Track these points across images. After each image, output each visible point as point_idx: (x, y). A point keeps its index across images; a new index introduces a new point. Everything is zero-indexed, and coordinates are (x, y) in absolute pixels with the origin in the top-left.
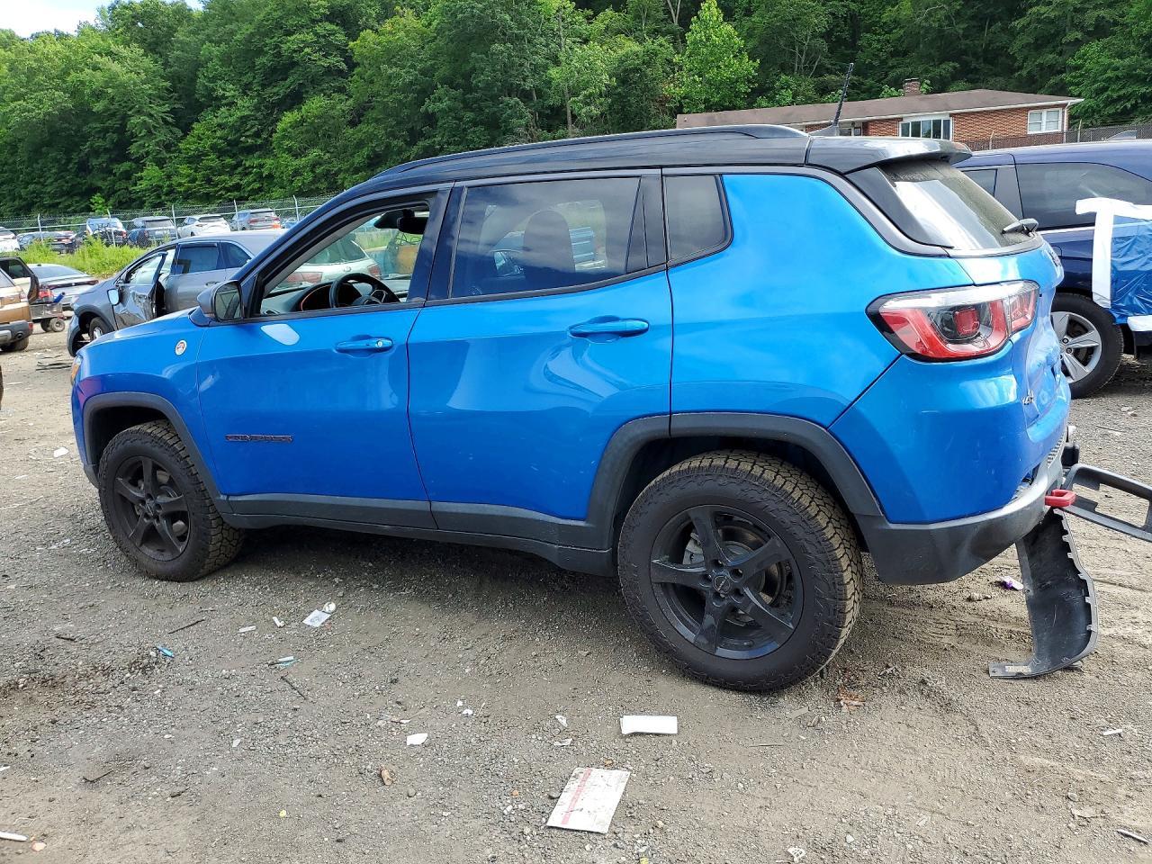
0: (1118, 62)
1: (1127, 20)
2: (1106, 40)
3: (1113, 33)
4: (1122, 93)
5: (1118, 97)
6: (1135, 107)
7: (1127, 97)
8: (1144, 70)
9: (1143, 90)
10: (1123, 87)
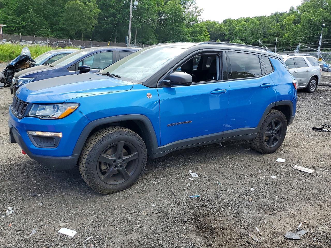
0: (8, 17)
1: (9, 4)
2: (3, 9)
3: (5, 8)
4: (11, 25)
5: (10, 26)
6: (15, 30)
7: (13, 27)
8: (17, 20)
9: (17, 25)
10: (11, 24)
